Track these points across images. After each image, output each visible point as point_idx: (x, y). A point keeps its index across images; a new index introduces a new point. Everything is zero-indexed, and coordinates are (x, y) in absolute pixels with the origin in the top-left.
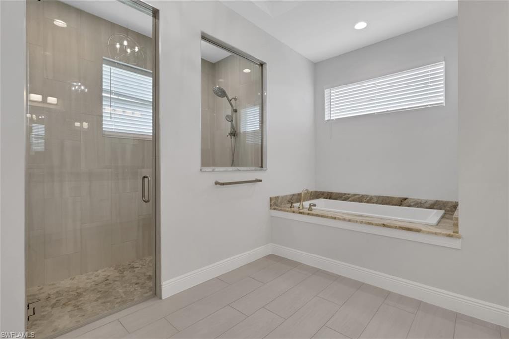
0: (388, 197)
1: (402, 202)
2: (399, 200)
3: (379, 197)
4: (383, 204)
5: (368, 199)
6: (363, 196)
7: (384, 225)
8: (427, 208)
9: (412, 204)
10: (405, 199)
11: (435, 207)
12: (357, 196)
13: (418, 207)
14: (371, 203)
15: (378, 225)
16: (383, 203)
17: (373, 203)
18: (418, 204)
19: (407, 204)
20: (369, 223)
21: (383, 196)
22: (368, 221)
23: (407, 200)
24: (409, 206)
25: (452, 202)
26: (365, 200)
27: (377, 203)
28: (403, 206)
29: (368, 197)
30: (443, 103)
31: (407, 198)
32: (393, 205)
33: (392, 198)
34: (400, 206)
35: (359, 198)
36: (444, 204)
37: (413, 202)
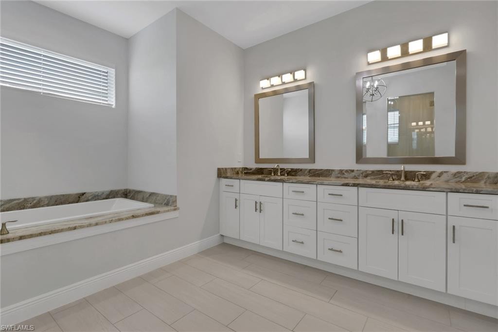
0: (63, 195)
1: (79, 198)
2: (77, 196)
3: (51, 198)
4: (57, 205)
5: (35, 202)
6: (25, 200)
7: (133, 217)
8: (104, 199)
9: (90, 198)
10: (83, 194)
11: (110, 197)
12: (17, 201)
13: (95, 200)
14: (39, 207)
15: (128, 219)
16: (57, 203)
17: (43, 206)
18: (96, 197)
19: (86, 199)
20: (120, 220)
21: (57, 195)
22: (117, 218)
23: (84, 195)
24: (87, 201)
25: (122, 190)
26: (29, 205)
27: (48, 205)
28: (80, 202)
29: (35, 200)
30: (112, 105)
31: (85, 193)
32: (69, 203)
33: (69, 195)
34: (77, 202)
35: (19, 204)
36: (116, 193)
37: (91, 196)
